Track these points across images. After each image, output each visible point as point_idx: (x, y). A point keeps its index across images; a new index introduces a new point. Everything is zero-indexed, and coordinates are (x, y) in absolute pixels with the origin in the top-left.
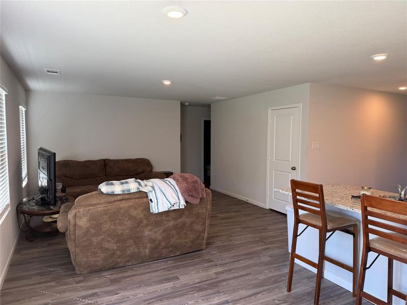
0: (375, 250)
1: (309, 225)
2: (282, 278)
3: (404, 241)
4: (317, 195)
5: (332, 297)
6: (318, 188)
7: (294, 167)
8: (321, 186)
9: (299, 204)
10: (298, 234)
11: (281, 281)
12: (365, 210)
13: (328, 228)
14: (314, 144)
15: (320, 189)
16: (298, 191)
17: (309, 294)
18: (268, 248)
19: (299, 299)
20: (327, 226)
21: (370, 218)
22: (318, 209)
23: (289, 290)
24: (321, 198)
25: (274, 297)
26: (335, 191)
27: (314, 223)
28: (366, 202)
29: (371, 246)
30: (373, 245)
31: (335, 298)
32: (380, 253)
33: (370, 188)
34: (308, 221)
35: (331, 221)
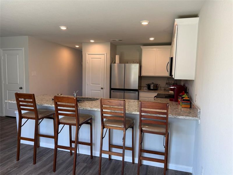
0: (62, 123)
1: (28, 118)
2: (13, 155)
3: (73, 115)
4: (31, 100)
5: (44, 155)
6: (32, 96)
7: (21, 87)
8: (34, 94)
9: (21, 107)
10: (22, 125)
11: (12, 157)
12: (56, 104)
13: (39, 118)
14: (33, 73)
15: (33, 96)
16: (20, 99)
17: (30, 158)
18: (3, 140)
19: (24, 162)
20: (38, 117)
21: (59, 108)
22: (33, 108)
23: (18, 159)
24: (34, 102)
25: (7, 167)
26: (44, 98)
27: (31, 116)
28: (56, 100)
29: (60, 122)
30: (61, 121)
31: (45, 155)
32: (65, 124)
33: (62, 94)
34: (28, 116)
35: (40, 114)
